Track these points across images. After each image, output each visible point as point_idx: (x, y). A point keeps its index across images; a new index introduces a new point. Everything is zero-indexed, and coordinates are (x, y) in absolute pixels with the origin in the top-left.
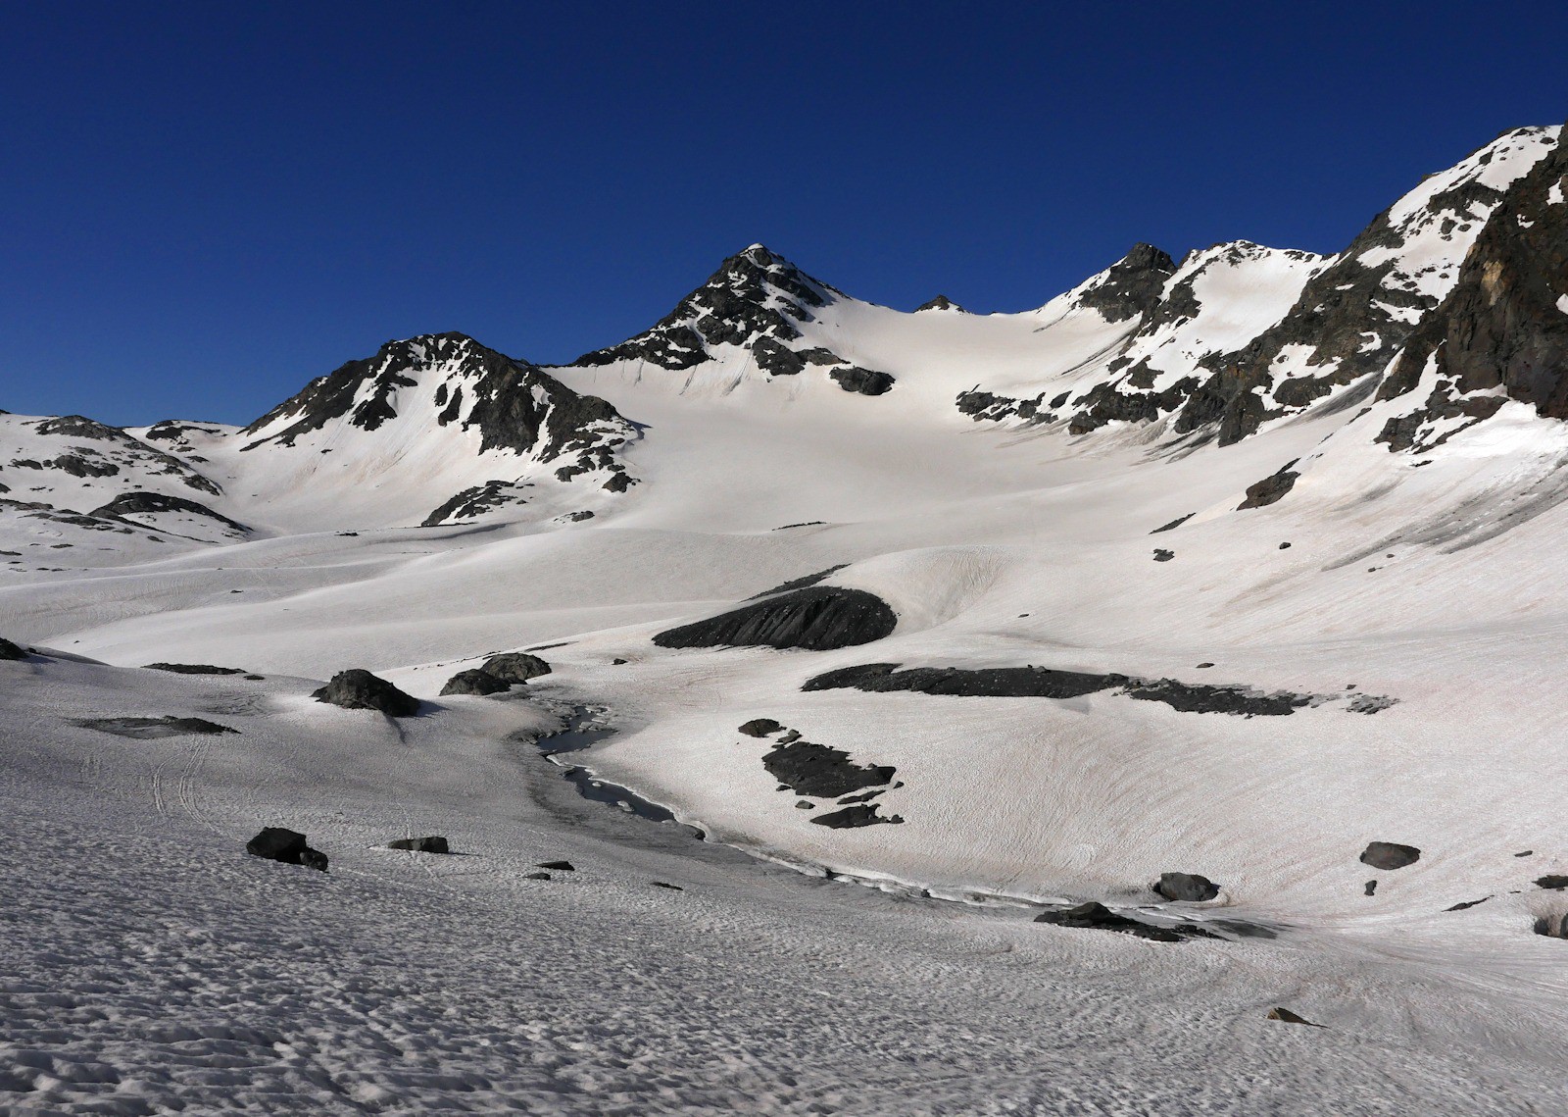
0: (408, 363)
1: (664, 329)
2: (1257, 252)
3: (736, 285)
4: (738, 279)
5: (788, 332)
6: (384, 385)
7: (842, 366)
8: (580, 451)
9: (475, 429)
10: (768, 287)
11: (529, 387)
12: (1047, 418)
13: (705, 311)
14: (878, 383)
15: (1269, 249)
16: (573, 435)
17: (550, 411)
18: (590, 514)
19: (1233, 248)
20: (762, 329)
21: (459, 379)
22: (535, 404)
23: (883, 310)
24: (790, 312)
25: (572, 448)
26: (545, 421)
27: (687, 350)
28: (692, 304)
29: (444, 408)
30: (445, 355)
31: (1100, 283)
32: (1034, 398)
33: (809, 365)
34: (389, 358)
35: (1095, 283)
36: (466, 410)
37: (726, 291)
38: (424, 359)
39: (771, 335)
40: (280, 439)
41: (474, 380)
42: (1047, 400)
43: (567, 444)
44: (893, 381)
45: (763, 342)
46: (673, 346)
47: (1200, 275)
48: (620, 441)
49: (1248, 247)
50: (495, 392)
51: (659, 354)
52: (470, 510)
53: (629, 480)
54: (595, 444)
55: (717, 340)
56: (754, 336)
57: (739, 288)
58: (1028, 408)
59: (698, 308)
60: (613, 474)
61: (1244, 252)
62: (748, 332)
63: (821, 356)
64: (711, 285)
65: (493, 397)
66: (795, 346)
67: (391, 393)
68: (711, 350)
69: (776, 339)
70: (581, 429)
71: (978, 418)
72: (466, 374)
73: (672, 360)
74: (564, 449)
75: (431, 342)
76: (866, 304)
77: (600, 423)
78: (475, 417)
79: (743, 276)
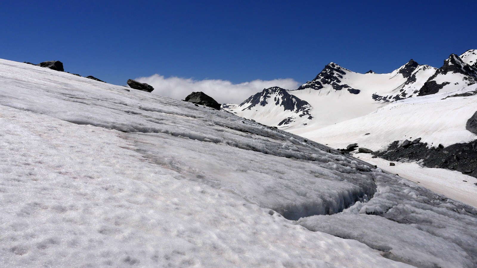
0: (269, 93)
1: (314, 81)
2: (429, 67)
3: (328, 72)
4: (328, 70)
5: (339, 81)
6: (265, 97)
7: (350, 88)
8: (303, 111)
9: (283, 106)
10: (334, 72)
11: (292, 98)
12: (388, 101)
13: (322, 77)
14: (356, 92)
15: (431, 67)
16: (301, 108)
17: (296, 103)
18: (306, 124)
19: (424, 67)
20: (334, 81)
21: (278, 96)
22: (293, 102)
23: (358, 74)
24: (339, 77)
25: (301, 110)
26: (295, 105)
27: (319, 86)
28: (319, 76)
29: (276, 102)
30: (275, 91)
31: (403, 68)
32: (386, 96)
33: (343, 88)
34: (265, 92)
35: (402, 68)
36: (280, 102)
37: (326, 73)
38: (271, 92)
39: (335, 82)
40: (248, 108)
41: (281, 96)
42: (388, 97)
43: (300, 110)
44: (360, 91)
45: (334, 84)
46: (316, 85)
47: (417, 73)
48: (309, 109)
49: (427, 66)
50: (285, 99)
51: (314, 87)
52: (286, 123)
53: (312, 117)
54: (305, 110)
55: (324, 83)
56: (332, 82)
57: (329, 72)
58: (385, 99)
59: (321, 77)
60: (309, 116)
61: (426, 67)
62: (331, 81)
63: (345, 86)
64: (323, 72)
65: (285, 100)
66: (340, 84)
67: (266, 99)
68: (324, 85)
69: (337, 83)
70: (302, 107)
71: (376, 100)
72: (280, 95)
73: (316, 88)
74: (299, 110)
75: (272, 89)
76: (355, 73)
77: (305, 106)
78: (282, 103)
79: (329, 70)
